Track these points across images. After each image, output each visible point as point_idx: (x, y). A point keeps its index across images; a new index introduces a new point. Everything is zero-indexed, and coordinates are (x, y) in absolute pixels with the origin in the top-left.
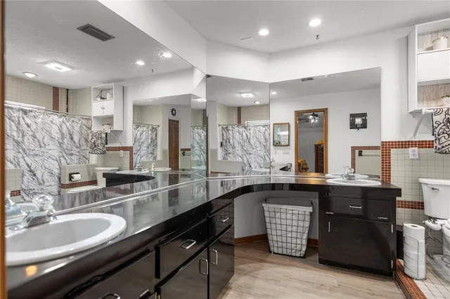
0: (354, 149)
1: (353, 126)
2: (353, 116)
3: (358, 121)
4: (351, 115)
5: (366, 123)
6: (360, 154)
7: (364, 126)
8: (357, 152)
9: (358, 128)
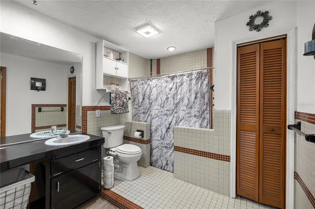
0: (34, 106)
1: (33, 87)
2: (34, 80)
3: (38, 84)
4: (32, 79)
5: (45, 87)
6: (40, 110)
7: (43, 89)
8: (37, 109)
9: (39, 90)
